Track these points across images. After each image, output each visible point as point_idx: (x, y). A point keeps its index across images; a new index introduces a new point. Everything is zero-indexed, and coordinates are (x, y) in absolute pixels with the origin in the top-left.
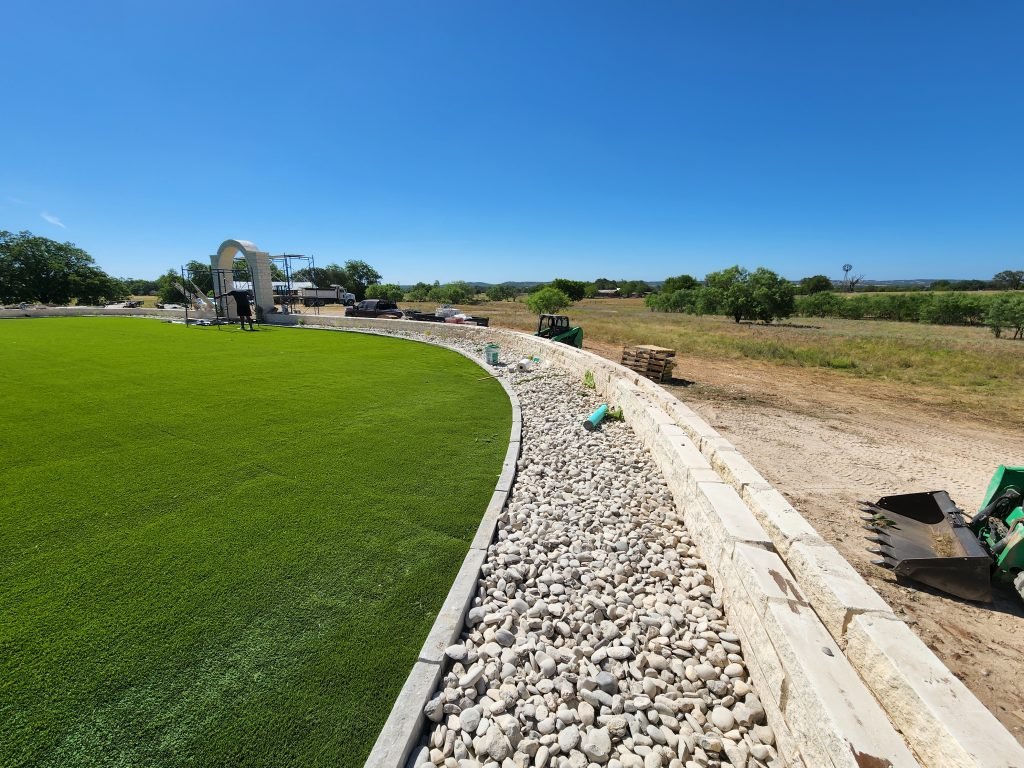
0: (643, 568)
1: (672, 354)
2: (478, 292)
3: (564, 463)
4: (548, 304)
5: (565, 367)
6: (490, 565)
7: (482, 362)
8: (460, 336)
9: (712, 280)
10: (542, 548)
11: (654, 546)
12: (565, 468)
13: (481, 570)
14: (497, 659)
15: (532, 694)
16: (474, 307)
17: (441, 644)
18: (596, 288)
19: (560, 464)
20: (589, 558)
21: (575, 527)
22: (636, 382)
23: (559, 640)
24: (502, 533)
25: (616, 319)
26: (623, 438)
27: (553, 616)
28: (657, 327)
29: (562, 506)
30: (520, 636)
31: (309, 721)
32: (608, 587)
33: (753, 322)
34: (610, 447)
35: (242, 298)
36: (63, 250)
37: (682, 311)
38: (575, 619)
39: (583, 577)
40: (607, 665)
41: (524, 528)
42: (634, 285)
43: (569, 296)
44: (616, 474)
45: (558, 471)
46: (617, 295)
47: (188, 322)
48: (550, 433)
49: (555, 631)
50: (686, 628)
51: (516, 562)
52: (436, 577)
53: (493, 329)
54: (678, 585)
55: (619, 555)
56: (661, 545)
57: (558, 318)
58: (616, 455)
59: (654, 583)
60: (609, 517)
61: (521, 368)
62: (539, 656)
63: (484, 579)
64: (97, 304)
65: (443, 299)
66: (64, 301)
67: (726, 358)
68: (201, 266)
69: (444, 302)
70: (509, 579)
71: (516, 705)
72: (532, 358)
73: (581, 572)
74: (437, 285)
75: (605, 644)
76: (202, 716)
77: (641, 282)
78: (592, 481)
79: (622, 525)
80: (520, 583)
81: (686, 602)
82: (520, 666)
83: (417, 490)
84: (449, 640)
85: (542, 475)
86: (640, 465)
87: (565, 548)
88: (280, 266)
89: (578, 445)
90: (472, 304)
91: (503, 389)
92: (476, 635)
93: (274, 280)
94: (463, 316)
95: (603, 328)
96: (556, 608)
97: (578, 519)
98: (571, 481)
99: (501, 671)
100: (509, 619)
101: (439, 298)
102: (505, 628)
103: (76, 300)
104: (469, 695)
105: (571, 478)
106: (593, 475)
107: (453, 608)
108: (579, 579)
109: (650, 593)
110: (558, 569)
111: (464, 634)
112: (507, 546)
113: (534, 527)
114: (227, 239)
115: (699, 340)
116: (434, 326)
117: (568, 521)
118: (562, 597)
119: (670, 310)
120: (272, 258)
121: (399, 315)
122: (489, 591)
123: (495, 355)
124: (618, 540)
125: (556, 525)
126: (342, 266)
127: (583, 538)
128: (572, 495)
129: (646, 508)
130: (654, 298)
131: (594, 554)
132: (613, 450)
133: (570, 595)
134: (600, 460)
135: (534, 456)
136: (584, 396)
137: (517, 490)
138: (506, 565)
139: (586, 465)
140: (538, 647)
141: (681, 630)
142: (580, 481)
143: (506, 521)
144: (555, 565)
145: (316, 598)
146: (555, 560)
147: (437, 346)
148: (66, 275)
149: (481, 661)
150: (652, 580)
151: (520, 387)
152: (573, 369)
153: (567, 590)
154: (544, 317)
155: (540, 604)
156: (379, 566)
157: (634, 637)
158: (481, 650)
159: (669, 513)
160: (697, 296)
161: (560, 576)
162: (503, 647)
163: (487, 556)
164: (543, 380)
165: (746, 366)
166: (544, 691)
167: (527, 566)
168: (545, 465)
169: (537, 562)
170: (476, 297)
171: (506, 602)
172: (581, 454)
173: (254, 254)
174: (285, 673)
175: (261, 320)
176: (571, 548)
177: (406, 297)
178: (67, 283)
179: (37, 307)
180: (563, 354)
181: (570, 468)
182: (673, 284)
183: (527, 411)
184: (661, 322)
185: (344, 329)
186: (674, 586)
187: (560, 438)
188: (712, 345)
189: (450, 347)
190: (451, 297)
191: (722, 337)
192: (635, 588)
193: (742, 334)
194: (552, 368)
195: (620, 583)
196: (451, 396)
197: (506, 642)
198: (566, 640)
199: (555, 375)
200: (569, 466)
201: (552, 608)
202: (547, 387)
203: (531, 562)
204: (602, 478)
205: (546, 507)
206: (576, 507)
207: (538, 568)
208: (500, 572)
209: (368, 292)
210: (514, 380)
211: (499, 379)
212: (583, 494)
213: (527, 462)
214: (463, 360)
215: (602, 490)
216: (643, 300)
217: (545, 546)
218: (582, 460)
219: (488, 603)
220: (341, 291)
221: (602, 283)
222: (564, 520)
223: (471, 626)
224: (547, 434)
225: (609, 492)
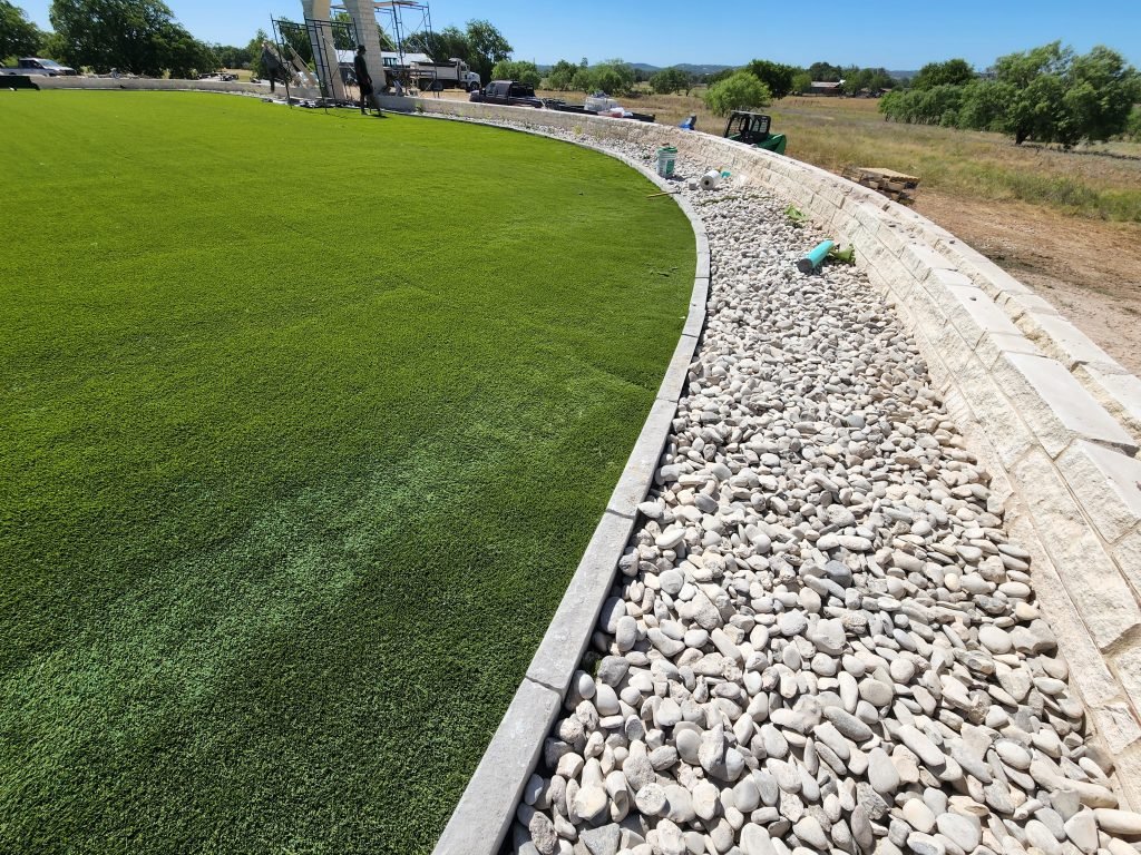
0: (883, 452)
1: (913, 184)
2: (639, 80)
3: (770, 311)
4: (739, 98)
5: (768, 185)
6: (683, 420)
7: (652, 172)
8: (621, 137)
10: (747, 410)
11: (902, 427)
12: (772, 317)
13: (672, 424)
14: (697, 524)
15: (740, 568)
16: (633, 101)
17: (633, 498)
18: (808, 77)
19: (764, 312)
20: (811, 429)
21: (789, 391)
22: (885, 209)
23: (771, 516)
24: (694, 386)
26: (854, 287)
27: (764, 489)
28: (891, 145)
29: (770, 363)
30: (723, 503)
32: (839, 467)
33: (1044, 145)
34: (835, 297)
37: (935, 122)
38: (793, 497)
39: (804, 451)
40: (838, 553)
41: (722, 383)
42: (869, 74)
43: (770, 89)
44: (843, 332)
45: (762, 320)
46: (838, 91)
47: (291, 102)
48: (749, 271)
49: (767, 505)
50: (949, 530)
51: (715, 422)
52: (615, 424)
53: (664, 128)
54: (936, 478)
55: (851, 432)
56: (914, 427)
57: (758, 118)
58: (845, 309)
59: (902, 471)
60: (836, 384)
61: (707, 183)
62: (751, 530)
63: (676, 435)
64: (190, 76)
65: (591, 88)
66: (156, 72)
67: (987, 198)
69: (595, 90)
70: (709, 440)
71: (724, 577)
72: (720, 171)
73: (802, 445)
74: (584, 66)
75: (834, 530)
76: (381, 526)
77: (882, 70)
78: (810, 337)
79: (855, 397)
80: (721, 445)
81: (948, 501)
82: (726, 536)
83: (582, 323)
84: (641, 495)
85: (740, 322)
86: (879, 324)
87: (778, 415)
89: (788, 291)
90: (629, 97)
91: (681, 211)
92: (668, 494)
94: (622, 111)
96: (769, 481)
97: (794, 381)
98: (781, 335)
99: (702, 537)
100: (711, 484)
101: (587, 86)
102: (706, 492)
103: (167, 73)
104: (668, 557)
105: (779, 331)
106: (811, 331)
107: (643, 462)
108: (800, 453)
109: (896, 483)
110: (770, 436)
111: (655, 491)
112: (701, 402)
113: (735, 384)
115: (951, 168)
116: (587, 119)
117: (779, 383)
118: (775, 470)
119: (914, 119)
121: (538, 104)
122: (680, 449)
123: (671, 164)
124: (850, 413)
125: (764, 385)
126: (463, 30)
127: (803, 406)
128: (783, 351)
129: (888, 379)
130: (896, 98)
131: (818, 426)
132: (839, 301)
133: (786, 469)
134: (820, 312)
135: (729, 299)
136: (796, 226)
137: (709, 337)
139: (800, 316)
140: (748, 519)
141: (941, 532)
142: (793, 335)
143: (699, 372)
144: (767, 432)
145: (481, 427)
146: (765, 426)
147: (590, 149)
148: (149, 35)
149: (678, 523)
150: (898, 467)
151: (705, 209)
152: (780, 190)
153: (782, 462)
154: (735, 114)
155: (746, 473)
156: (547, 403)
157: (874, 529)
158: (677, 511)
159: (923, 390)
160: (969, 96)
161: (774, 445)
162: (703, 512)
163: (678, 411)
164: (736, 203)
165: (1015, 212)
166: (756, 568)
167: (729, 428)
168: (745, 310)
169: (743, 425)
170: (636, 87)
171: (703, 464)
172: (793, 302)
174: (458, 499)
176: (786, 415)
177: (544, 83)
179: (129, 78)
180: (769, 166)
181: (777, 318)
182: (932, 75)
183: (716, 241)
184: (898, 137)
185: (472, 120)
186: (929, 478)
187: (763, 277)
188: (970, 176)
189: (608, 151)
190: (602, 85)
191: (989, 166)
192: (874, 474)
193: (1022, 163)
194: (748, 187)
195: (853, 465)
196: (614, 214)
197: (709, 508)
198: (781, 518)
199: (753, 196)
200: (776, 315)
201: (763, 479)
202: (743, 212)
203: (734, 424)
204: (824, 335)
205: (749, 362)
206: (790, 367)
207: (744, 432)
208: (696, 430)
209: (495, 71)
210: (696, 199)
211: (676, 197)
212: (797, 352)
213: (719, 306)
214: (625, 170)
215: (824, 350)
216: (880, 100)
217: (751, 408)
218: (796, 310)
219: (681, 462)
220: (463, 69)
221: (821, 71)
222: (774, 380)
223: (661, 484)
224: (746, 272)
225: (834, 353)
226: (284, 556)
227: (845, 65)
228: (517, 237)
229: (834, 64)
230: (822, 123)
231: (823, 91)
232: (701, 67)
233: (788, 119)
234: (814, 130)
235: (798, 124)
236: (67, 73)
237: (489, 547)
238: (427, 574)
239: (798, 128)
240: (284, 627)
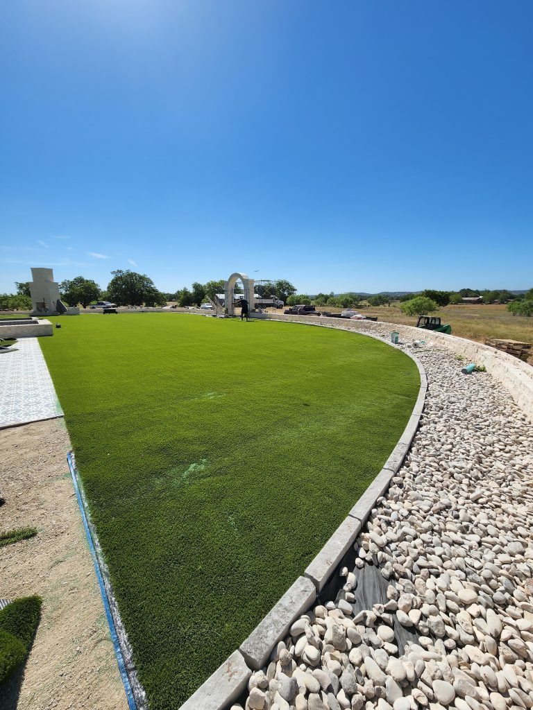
2: (361, 300)
4: (419, 308)
5: (444, 346)
18: (460, 296)
25: (479, 321)
28: (518, 328)
36: (142, 278)
42: (497, 293)
43: (437, 303)
46: (480, 302)
57: (433, 318)
64: (153, 306)
65: (337, 305)
66: (140, 305)
68: (199, 285)
74: (332, 295)
77: (505, 291)
90: (358, 308)
94: (360, 316)
95: (466, 327)
101: (335, 304)
103: (144, 304)
119: (532, 315)
121: (318, 314)
126: (274, 284)
130: (516, 305)
147: (354, 333)
148: (142, 291)
154: (422, 317)
170: (360, 304)
177: (312, 302)
178: (142, 295)
179: (129, 307)
184: (522, 324)
190: (343, 303)
194: (435, 347)
209: (288, 299)
216: (506, 305)
220: (276, 299)
221: (466, 292)
227: (481, 289)
229: (474, 289)
230: (472, 318)
231: (470, 302)
232: (395, 293)
233: (451, 316)
234: (468, 321)
235: (457, 319)
239: (458, 321)
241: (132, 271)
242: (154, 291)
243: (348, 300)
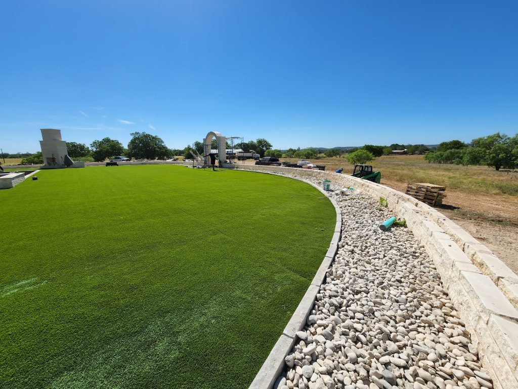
0: (416, 316)
1: (443, 190)
2: (320, 153)
3: (366, 247)
4: (359, 159)
5: (369, 193)
6: (321, 295)
7: (321, 189)
8: (310, 175)
9: (477, 143)
10: (351, 292)
11: (425, 305)
12: (367, 250)
13: (316, 296)
14: (323, 345)
15: (342, 369)
17: (294, 329)
18: (390, 149)
19: (364, 248)
20: (380, 303)
21: (372, 284)
22: (417, 205)
23: (359, 345)
24: (328, 280)
25: (403, 167)
26: (406, 237)
27: (356, 330)
28: (433, 173)
29: (364, 271)
30: (336, 336)
31: (233, 348)
32: (392, 322)
33: (512, 170)
34: (397, 241)
35: (213, 157)
36: (154, 139)
37: (452, 163)
38: (369, 335)
39: (376, 313)
40: (389, 367)
41: (341, 279)
42: (417, 147)
43: (373, 154)
44: (399, 258)
45: (362, 251)
46: (405, 153)
47: (194, 167)
48: (358, 229)
49: (357, 339)
50: (448, 360)
51: (336, 296)
52: (293, 295)
53: (327, 172)
54: (442, 332)
55: (400, 305)
56: (430, 305)
57: (366, 166)
58: (401, 247)
59: (425, 327)
60: (394, 282)
61: (343, 193)
62: (347, 350)
63: (318, 301)
64: (164, 159)
65: (301, 157)
66: (153, 158)
67: (487, 193)
68: (199, 143)
69: (302, 158)
70: (332, 305)
71: (333, 372)
72: (349, 188)
73: (375, 310)
74: (299, 150)
75: (389, 354)
76: (193, 332)
77: (422, 145)
78: (384, 259)
79: (403, 288)
80: (338, 308)
81: (448, 344)
82: (336, 352)
83: (285, 250)
84: (298, 328)
85: (352, 252)
86: (417, 255)
87: (365, 295)
88: (229, 142)
89: (375, 238)
90: (316, 159)
91: (332, 204)
92: (312, 329)
93: (227, 149)
94: (311, 165)
95: (394, 172)
96: (359, 327)
97: (374, 280)
98: (370, 258)
99: (325, 351)
100: (331, 326)
101: (299, 156)
102: (328, 329)
103: (157, 158)
104: (308, 359)
105: (370, 256)
106: (385, 256)
107: (301, 312)
108: (373, 314)
109: (421, 333)
110: (360, 305)
111: (306, 327)
112: (331, 287)
113: (347, 279)
114: (209, 132)
115: (465, 181)
116: (297, 170)
117: (367, 280)
118: (362, 321)
119: (442, 162)
120: (227, 139)
121: (280, 164)
122: (320, 308)
123: (328, 186)
124: (399, 296)
125: (360, 280)
126: (255, 141)
127: (377, 291)
128: (371, 265)
129: (421, 281)
130: (431, 155)
131: (384, 301)
132: (398, 243)
133: (367, 321)
134: (389, 248)
135: (348, 241)
136: (380, 211)
137: (338, 258)
138: (330, 297)
139: (380, 250)
140: (347, 345)
141: (443, 361)
142: (376, 258)
143: (331, 274)
144: (359, 303)
145: (238, 293)
146: (359, 300)
147: (298, 180)
148: (155, 148)
149: (314, 343)
150: (423, 324)
151: (342, 203)
152: (374, 195)
153: (365, 318)
154: (357, 166)
155: (348, 322)
156: (266, 284)
157: (408, 355)
158: (315, 338)
159: (437, 287)
160: (464, 153)
161: (362, 309)
162: (327, 339)
163: (320, 290)
164: (355, 201)
165: (504, 199)
166: (349, 369)
167: (342, 300)
168: (354, 246)
169: (348, 298)
170: (319, 155)
171: (329, 316)
172: (377, 243)
173: (220, 137)
174: (224, 323)
175: (221, 166)
176: (369, 295)
177: (283, 155)
178: (155, 151)
179: (145, 160)
180: (368, 186)
181: (370, 250)
182: (444, 146)
183: (345, 216)
184: (435, 169)
185: (255, 171)
186: (439, 332)
187: (364, 233)
188: (475, 184)
189: (304, 180)
190: (305, 156)
191: (484, 180)
192: (411, 327)
193: (501, 178)
194: (361, 194)
195: (400, 322)
196: (304, 205)
197: (329, 337)
198: (364, 346)
199: (362, 198)
200: (369, 249)
201: (356, 325)
202: (358, 204)
203: (344, 298)
204: (390, 259)
205: (355, 270)
206: (374, 273)
207: (348, 302)
208: (327, 299)
209: (266, 153)
210: (338, 199)
211: (330, 198)
212: (377, 266)
213: (344, 244)
214: (310, 188)
215: (390, 265)
216: (423, 156)
217: (353, 291)
218: (378, 247)
219: (319, 314)
220: (254, 153)
221: (395, 147)
222: (365, 279)
223: (310, 324)
224: (357, 230)
225: (395, 267)
226: (156, 341)
227: (406, 144)
228: (264, 215)
229: (400, 144)
230: (399, 165)
232: (345, 147)
233: (384, 164)
234: (396, 168)
235: (388, 166)
236: (127, 160)
237: (232, 346)
238: (206, 355)
239: (389, 167)
240: (149, 372)
241: (147, 133)
242: (165, 148)
243: (309, 153)
